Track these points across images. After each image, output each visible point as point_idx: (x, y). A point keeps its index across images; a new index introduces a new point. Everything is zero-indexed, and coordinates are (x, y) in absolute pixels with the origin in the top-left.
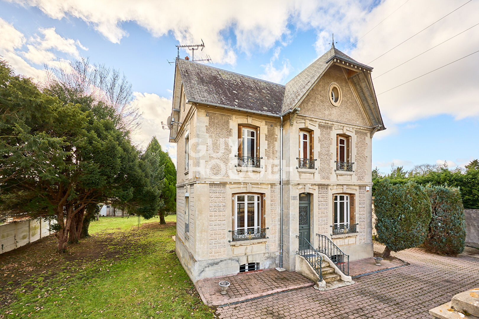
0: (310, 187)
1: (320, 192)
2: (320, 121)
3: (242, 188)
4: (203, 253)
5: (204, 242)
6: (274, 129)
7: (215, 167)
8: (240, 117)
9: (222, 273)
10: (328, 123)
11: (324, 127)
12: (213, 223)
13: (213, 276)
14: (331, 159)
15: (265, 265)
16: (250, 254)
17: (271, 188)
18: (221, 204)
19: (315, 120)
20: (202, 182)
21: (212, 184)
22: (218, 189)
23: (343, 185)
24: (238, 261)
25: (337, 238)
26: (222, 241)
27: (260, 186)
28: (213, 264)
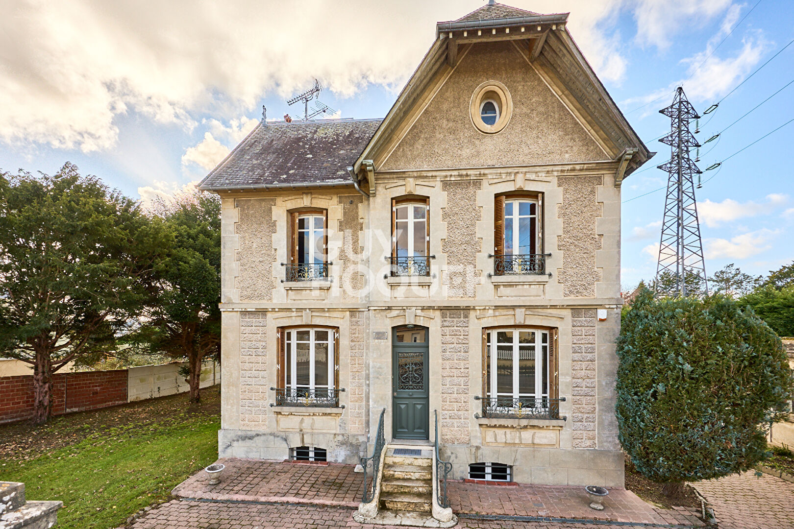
0: (419, 312)
1: (445, 324)
2: (444, 173)
3: (294, 318)
4: (231, 419)
5: (231, 401)
6: (357, 207)
7: (249, 285)
8: (290, 198)
9: (259, 454)
10: (467, 175)
11: (457, 184)
12: (248, 374)
13: (244, 456)
14: (480, 251)
15: (337, 455)
16: (308, 431)
17: (351, 316)
18: (260, 344)
19: (430, 174)
20: (228, 310)
21: (244, 313)
22: (254, 320)
23: (513, 307)
24: (286, 440)
25: (495, 426)
26: (261, 403)
27: (327, 315)
28: (245, 438)
